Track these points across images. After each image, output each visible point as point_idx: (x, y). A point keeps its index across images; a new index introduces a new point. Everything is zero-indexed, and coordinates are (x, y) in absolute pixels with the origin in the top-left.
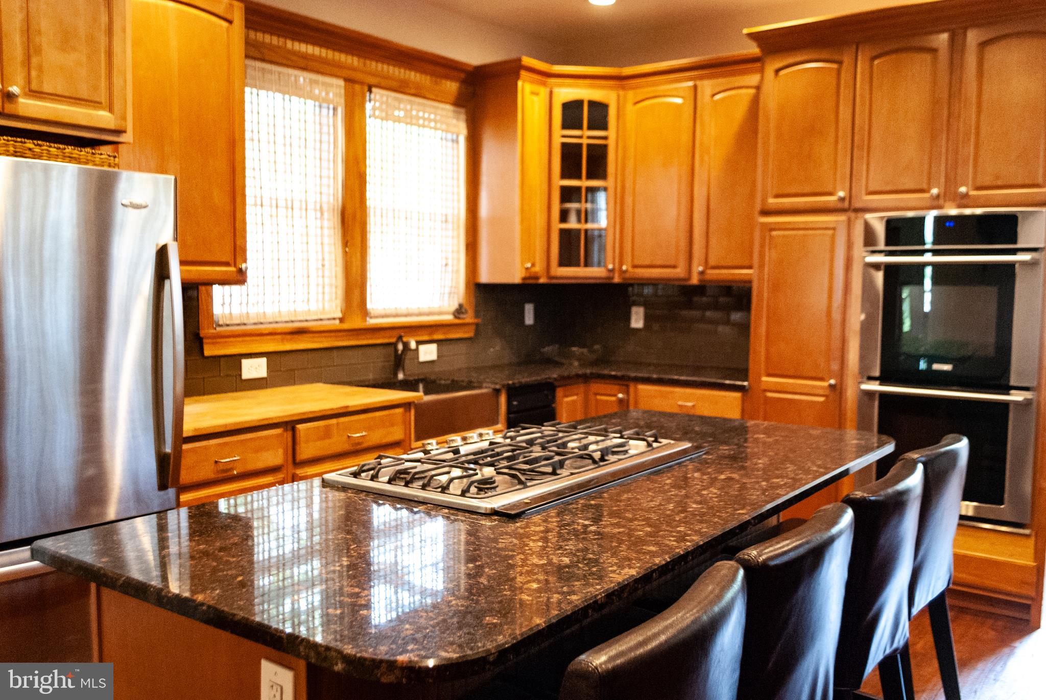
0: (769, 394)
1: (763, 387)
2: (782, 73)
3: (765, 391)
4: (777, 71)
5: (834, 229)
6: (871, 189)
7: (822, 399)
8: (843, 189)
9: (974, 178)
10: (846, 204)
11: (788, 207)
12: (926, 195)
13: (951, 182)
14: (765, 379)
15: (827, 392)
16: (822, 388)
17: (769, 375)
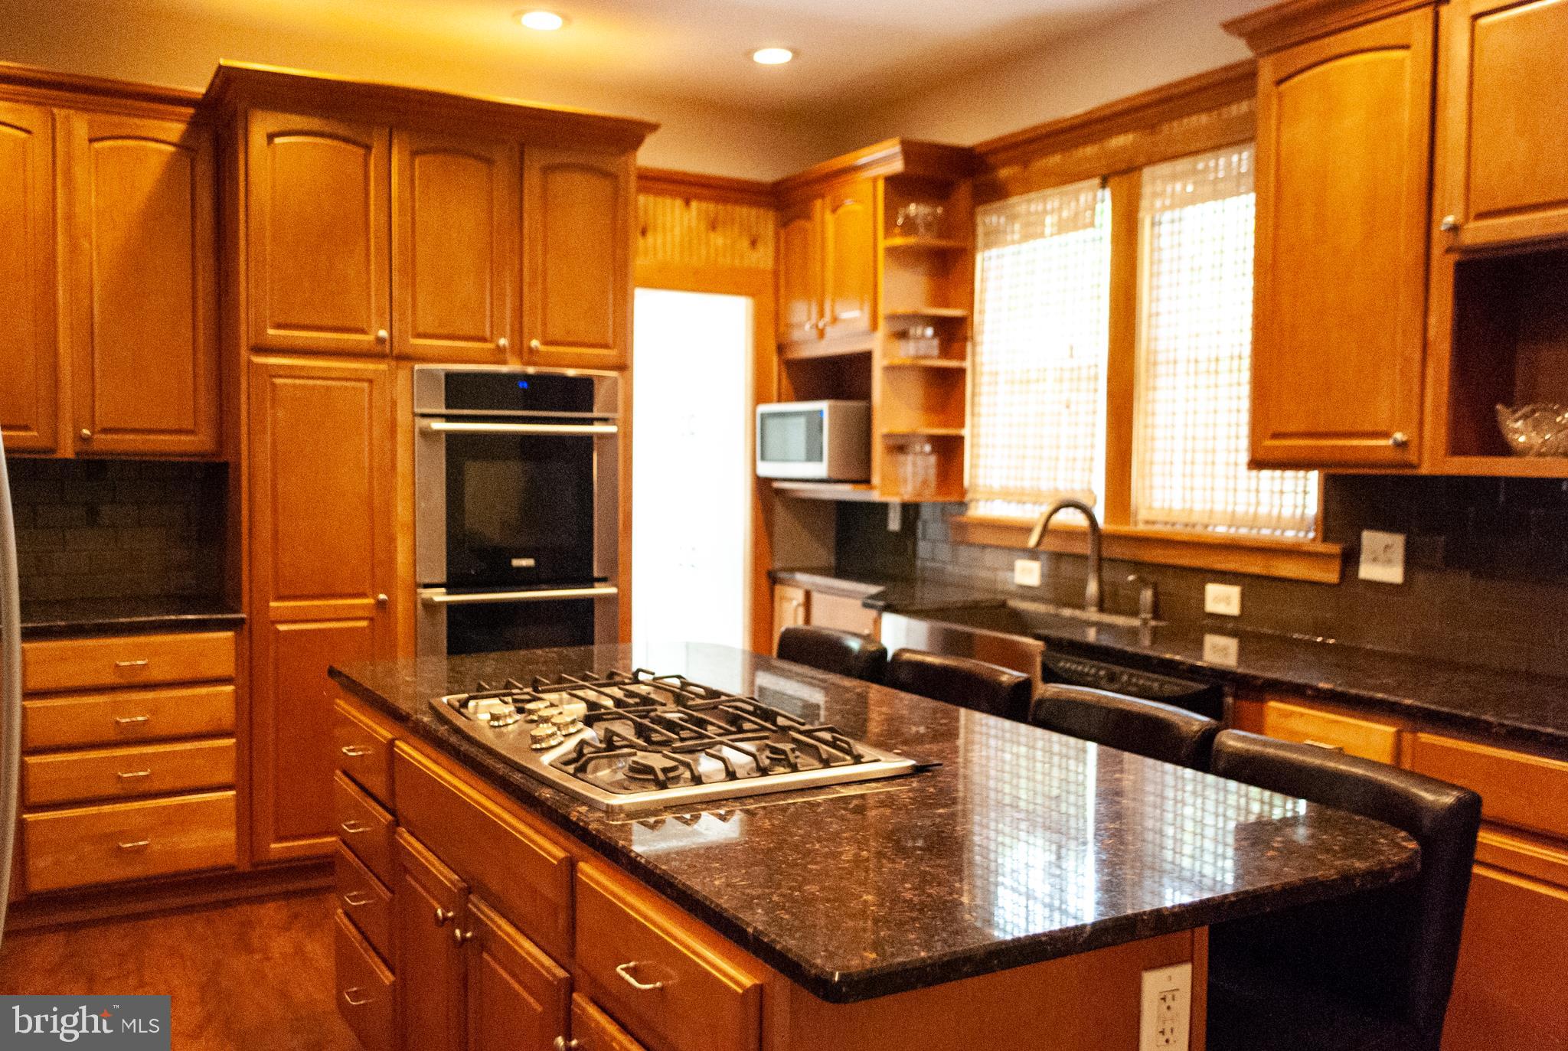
0: (282, 627)
1: (272, 616)
2: (278, 140)
3: (274, 622)
4: (271, 137)
5: (370, 381)
6: (421, 329)
7: (364, 624)
8: (382, 327)
9: (544, 332)
10: (387, 349)
11: (300, 343)
12: (490, 346)
13: (519, 334)
14: (273, 604)
15: (373, 614)
16: (363, 607)
17: (280, 598)
